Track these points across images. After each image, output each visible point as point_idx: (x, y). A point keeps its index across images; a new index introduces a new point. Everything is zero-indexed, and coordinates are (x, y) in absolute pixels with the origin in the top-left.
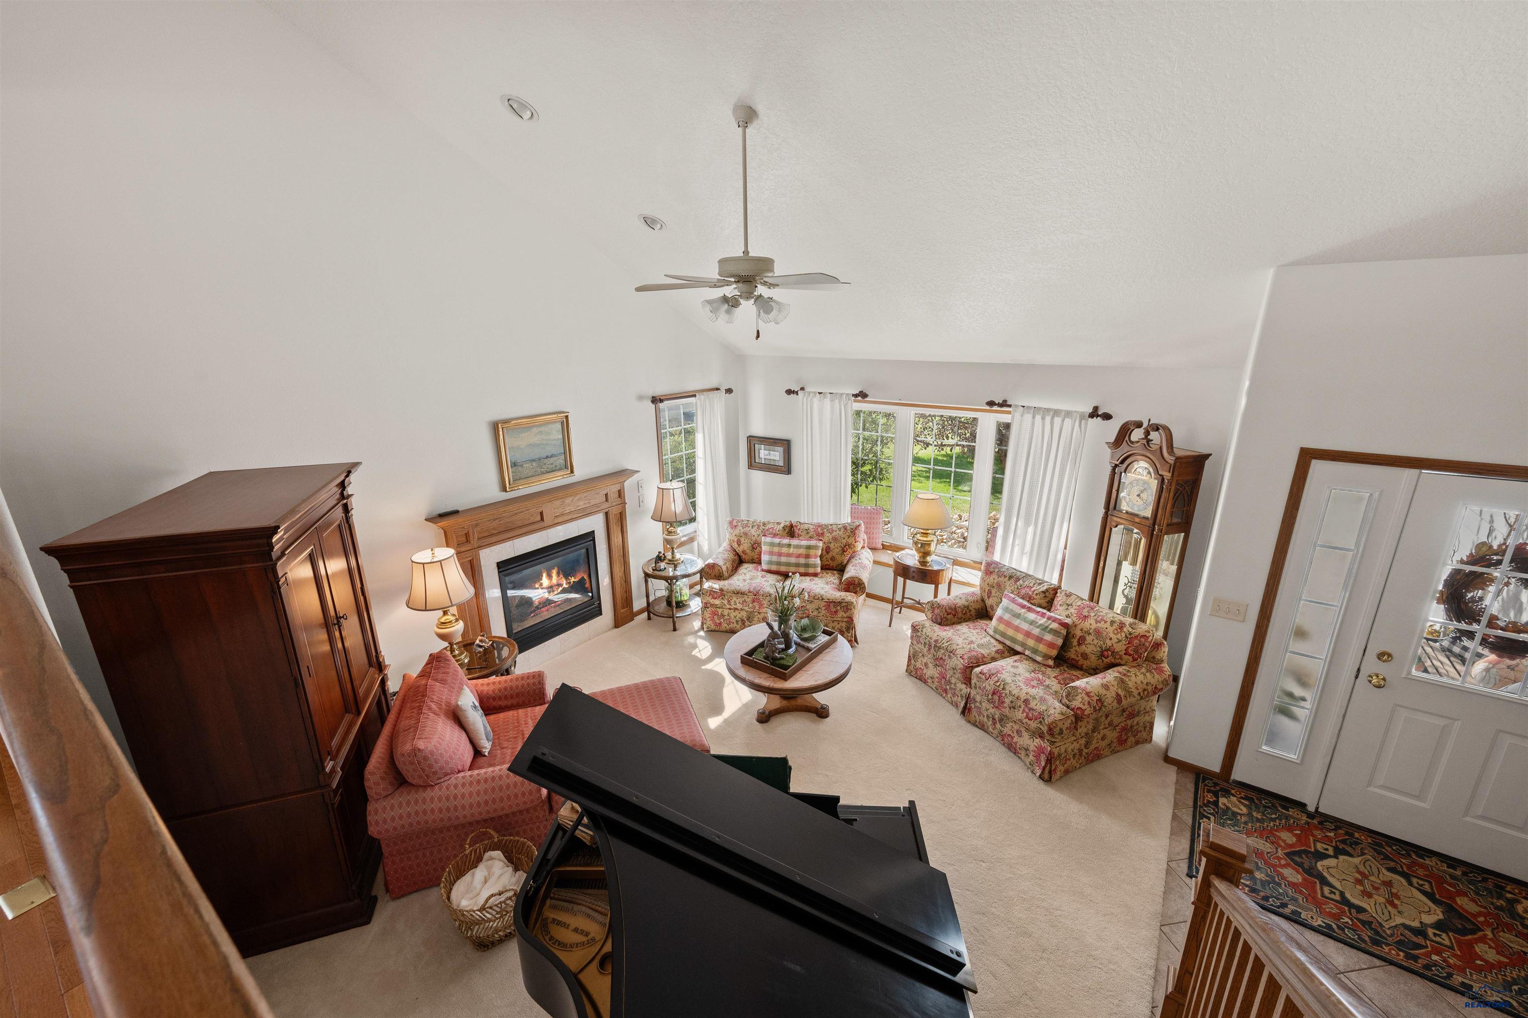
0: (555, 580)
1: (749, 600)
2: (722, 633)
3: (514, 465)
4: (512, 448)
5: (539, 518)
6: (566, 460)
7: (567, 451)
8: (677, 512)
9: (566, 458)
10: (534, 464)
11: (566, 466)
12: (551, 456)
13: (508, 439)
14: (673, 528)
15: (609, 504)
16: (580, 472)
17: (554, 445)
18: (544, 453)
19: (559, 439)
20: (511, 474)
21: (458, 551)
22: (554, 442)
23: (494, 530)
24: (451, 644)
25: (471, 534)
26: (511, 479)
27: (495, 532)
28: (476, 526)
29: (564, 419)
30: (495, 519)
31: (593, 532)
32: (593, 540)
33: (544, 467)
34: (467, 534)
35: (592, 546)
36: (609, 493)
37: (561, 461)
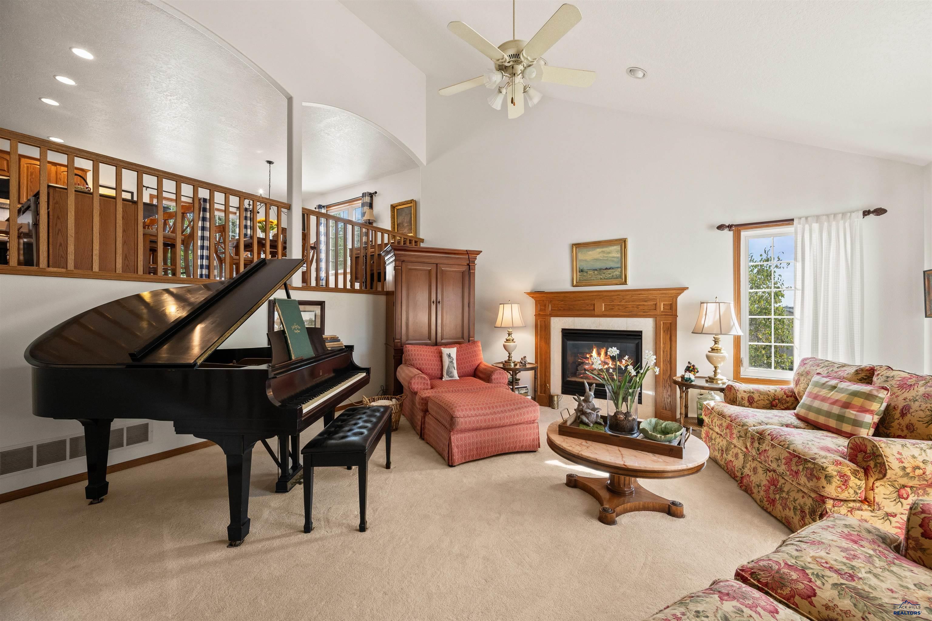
1: (725, 424)
3: (582, 271)
4: (581, 260)
5: (592, 308)
6: (621, 272)
7: (623, 265)
8: (706, 326)
9: (621, 271)
10: (596, 272)
11: (621, 277)
12: (610, 269)
13: (579, 254)
14: (716, 346)
15: (658, 312)
16: (632, 283)
17: (613, 261)
18: (604, 266)
19: (617, 257)
20: (578, 276)
21: (539, 314)
22: (613, 259)
23: (561, 307)
24: (509, 354)
25: (547, 306)
26: (578, 279)
27: (562, 309)
28: (551, 301)
29: (623, 243)
30: (562, 301)
31: (641, 332)
32: (641, 339)
33: (603, 275)
34: (545, 306)
35: (640, 343)
36: (658, 304)
37: (617, 273)
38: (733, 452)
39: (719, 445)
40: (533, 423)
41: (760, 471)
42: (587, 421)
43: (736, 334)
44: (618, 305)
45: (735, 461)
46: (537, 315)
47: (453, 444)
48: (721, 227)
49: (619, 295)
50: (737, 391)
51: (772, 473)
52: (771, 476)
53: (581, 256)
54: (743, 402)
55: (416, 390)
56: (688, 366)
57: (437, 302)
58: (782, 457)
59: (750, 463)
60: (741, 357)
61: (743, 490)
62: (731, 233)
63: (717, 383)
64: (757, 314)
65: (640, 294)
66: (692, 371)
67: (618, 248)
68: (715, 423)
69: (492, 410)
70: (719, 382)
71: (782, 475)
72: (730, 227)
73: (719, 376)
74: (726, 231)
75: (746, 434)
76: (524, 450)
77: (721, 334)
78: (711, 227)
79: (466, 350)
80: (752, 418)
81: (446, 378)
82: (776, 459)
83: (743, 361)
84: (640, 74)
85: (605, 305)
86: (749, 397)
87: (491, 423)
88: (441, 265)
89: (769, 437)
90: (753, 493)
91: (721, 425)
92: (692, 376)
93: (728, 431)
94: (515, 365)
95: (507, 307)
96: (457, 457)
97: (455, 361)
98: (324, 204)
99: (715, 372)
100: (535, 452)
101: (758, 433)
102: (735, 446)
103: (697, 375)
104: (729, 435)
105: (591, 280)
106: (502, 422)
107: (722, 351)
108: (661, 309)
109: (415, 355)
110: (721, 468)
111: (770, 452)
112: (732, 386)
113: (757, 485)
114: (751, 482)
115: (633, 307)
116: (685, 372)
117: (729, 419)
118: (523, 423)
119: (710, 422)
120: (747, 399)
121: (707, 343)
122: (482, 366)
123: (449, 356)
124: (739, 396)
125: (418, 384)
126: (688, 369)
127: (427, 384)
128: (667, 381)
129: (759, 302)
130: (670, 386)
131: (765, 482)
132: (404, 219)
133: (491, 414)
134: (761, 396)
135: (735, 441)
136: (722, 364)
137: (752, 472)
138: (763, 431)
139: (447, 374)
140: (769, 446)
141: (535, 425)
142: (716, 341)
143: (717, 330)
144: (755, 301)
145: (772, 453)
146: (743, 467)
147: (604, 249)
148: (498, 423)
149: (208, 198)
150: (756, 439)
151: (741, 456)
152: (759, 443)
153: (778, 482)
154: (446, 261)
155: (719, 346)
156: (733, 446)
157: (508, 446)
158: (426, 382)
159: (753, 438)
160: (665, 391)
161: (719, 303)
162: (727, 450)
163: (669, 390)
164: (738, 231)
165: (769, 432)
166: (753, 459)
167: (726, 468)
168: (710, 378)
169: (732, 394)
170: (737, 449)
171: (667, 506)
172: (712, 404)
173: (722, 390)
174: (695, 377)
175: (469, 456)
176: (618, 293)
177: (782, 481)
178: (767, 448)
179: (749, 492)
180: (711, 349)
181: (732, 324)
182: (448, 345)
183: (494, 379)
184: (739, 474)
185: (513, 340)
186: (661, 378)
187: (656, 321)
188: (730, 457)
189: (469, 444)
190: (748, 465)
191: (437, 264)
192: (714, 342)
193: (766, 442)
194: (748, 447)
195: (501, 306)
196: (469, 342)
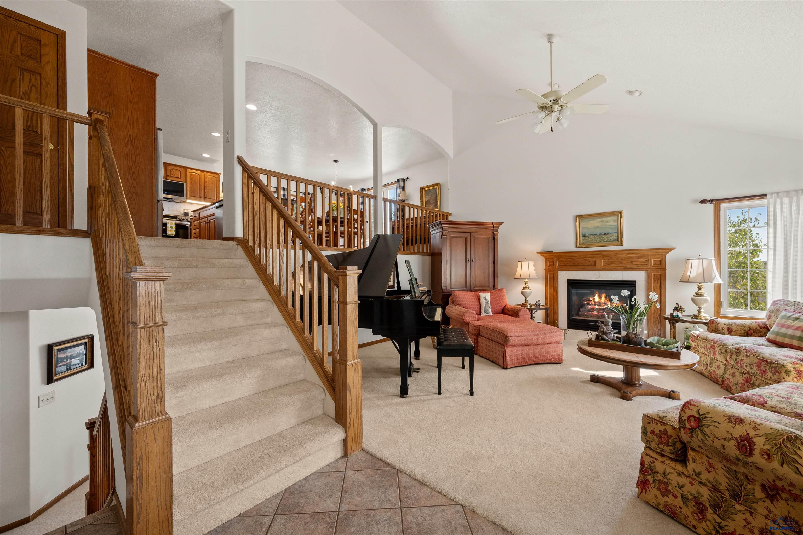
0: (603, 300)
1: (709, 346)
2: (696, 372)
3: (584, 236)
4: (583, 228)
5: (593, 264)
7: (619, 232)
8: (691, 276)
9: (618, 235)
10: (596, 237)
11: (618, 240)
12: (608, 234)
13: (582, 223)
14: (700, 291)
15: (649, 266)
16: (627, 245)
17: (611, 228)
18: (603, 232)
19: (615, 225)
20: (581, 240)
21: (548, 269)
22: (611, 226)
23: (567, 263)
24: (526, 298)
25: (555, 262)
26: (581, 242)
27: (567, 264)
28: (558, 259)
29: (619, 214)
30: (568, 259)
31: (635, 282)
32: (635, 287)
33: (602, 239)
34: (553, 262)
35: (634, 290)
36: (649, 260)
37: (614, 237)
38: (715, 365)
39: (704, 361)
40: (558, 344)
41: (737, 374)
42: (607, 338)
43: (717, 282)
44: (615, 261)
45: (717, 370)
46: (547, 270)
47: (507, 354)
48: (703, 202)
49: (616, 254)
50: (718, 324)
51: (747, 374)
52: (746, 377)
53: (583, 225)
54: (723, 332)
55: (468, 321)
56: (676, 307)
57: (471, 261)
58: (754, 362)
59: (729, 370)
60: (721, 300)
61: (724, 389)
62: (712, 205)
63: (701, 319)
64: (736, 268)
65: (634, 253)
66: (679, 310)
67: (615, 218)
68: (701, 345)
69: (531, 333)
70: (703, 318)
71: (754, 375)
72: (711, 201)
73: (702, 314)
74: (708, 204)
75: (726, 351)
76: (552, 362)
77: (704, 282)
78: (695, 201)
79: (496, 294)
80: (730, 341)
81: (483, 314)
82: (749, 364)
83: (723, 303)
84: (637, 94)
85: (604, 261)
86: (728, 328)
87: (531, 342)
88: (474, 234)
89: (745, 351)
90: (732, 390)
91: (706, 346)
92: (679, 314)
93: (711, 350)
94: (531, 306)
95: (525, 264)
96: (509, 363)
97: (489, 303)
98: (365, 188)
99: (699, 311)
100: (560, 363)
101: (735, 349)
102: (717, 361)
103: (684, 313)
104: (712, 353)
105: (592, 242)
106: (539, 342)
107: (705, 296)
108: (652, 263)
109: (461, 298)
110: (706, 377)
111: (744, 361)
112: (714, 320)
113: (735, 384)
114: (730, 383)
115: (628, 263)
116: (674, 311)
117: (713, 342)
118: (552, 343)
119: (697, 345)
120: (726, 329)
121: (693, 289)
122: (508, 306)
123: (485, 298)
124: (720, 327)
125: (469, 317)
126: (676, 309)
127: (475, 317)
128: (657, 319)
129: (737, 257)
130: (660, 323)
131: (741, 381)
132: (431, 197)
133: (531, 335)
134: (738, 327)
135: (717, 357)
136: (705, 305)
137: (731, 376)
138: (740, 348)
139: (484, 311)
140: (744, 356)
141: (560, 345)
142: (700, 288)
143: (701, 279)
144: (733, 257)
145: (746, 361)
146: (724, 374)
147: (603, 219)
148: (535, 342)
149: (286, 187)
150: (734, 353)
151: (722, 367)
152: (737, 356)
153: (751, 380)
154: (477, 231)
155: (703, 291)
156: (715, 361)
157: (542, 358)
158: (475, 316)
159: (731, 353)
160: (656, 327)
161: (703, 259)
162: (711, 364)
163: (659, 325)
164: (718, 204)
165: (744, 348)
166: (732, 368)
167: (710, 377)
168: (694, 315)
169: (714, 326)
170: (719, 362)
171: (668, 393)
172: (697, 332)
173: (705, 324)
174: (682, 316)
175: (517, 363)
176: (616, 252)
177: (754, 379)
178: (743, 358)
179: (729, 390)
180: (695, 294)
181: (714, 275)
182: (483, 290)
183: (521, 315)
184: (720, 379)
185: (529, 288)
186: (653, 316)
187: (648, 273)
188: (713, 369)
189: (517, 355)
190: (728, 372)
191: (471, 233)
192: (698, 289)
193: (742, 354)
194: (728, 359)
195: (520, 263)
196: (494, 290)
